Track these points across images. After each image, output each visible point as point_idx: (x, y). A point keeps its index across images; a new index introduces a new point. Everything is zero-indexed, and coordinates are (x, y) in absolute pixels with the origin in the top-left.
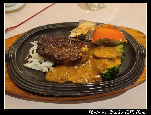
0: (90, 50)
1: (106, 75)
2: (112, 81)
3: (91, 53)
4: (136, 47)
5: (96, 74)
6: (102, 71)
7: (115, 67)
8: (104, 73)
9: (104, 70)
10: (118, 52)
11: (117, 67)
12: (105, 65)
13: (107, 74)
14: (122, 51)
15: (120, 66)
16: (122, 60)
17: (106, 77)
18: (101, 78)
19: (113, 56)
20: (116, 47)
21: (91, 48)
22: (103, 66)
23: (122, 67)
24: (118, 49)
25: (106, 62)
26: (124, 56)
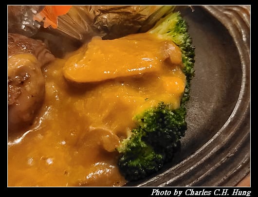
2: (169, 176)
5: (87, 163)
6: (112, 139)
8: (122, 146)
9: (121, 134)
10: (164, 44)
11: (176, 105)
13: (139, 147)
14: (180, 38)
15: (185, 99)
16: (189, 76)
17: (135, 163)
20: (151, 32)
23: (197, 105)
24: (160, 37)
26: (192, 56)
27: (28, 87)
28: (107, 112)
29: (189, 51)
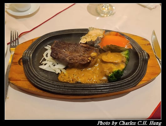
0: (98, 55)
1: (111, 77)
2: (117, 83)
3: (99, 58)
4: (140, 54)
5: (103, 76)
6: (108, 73)
7: (119, 70)
8: (110, 75)
9: (110, 73)
10: (123, 57)
11: (122, 70)
12: (111, 68)
13: (113, 76)
14: (127, 56)
15: (124, 70)
16: (126, 65)
17: (111, 79)
18: (107, 80)
19: (118, 60)
20: (121, 53)
21: (99, 53)
22: (109, 69)
23: (126, 71)
24: (123, 55)
25: (112, 66)
26: (128, 61)
27: (95, 60)
28: (108, 68)
29: (128, 60)
